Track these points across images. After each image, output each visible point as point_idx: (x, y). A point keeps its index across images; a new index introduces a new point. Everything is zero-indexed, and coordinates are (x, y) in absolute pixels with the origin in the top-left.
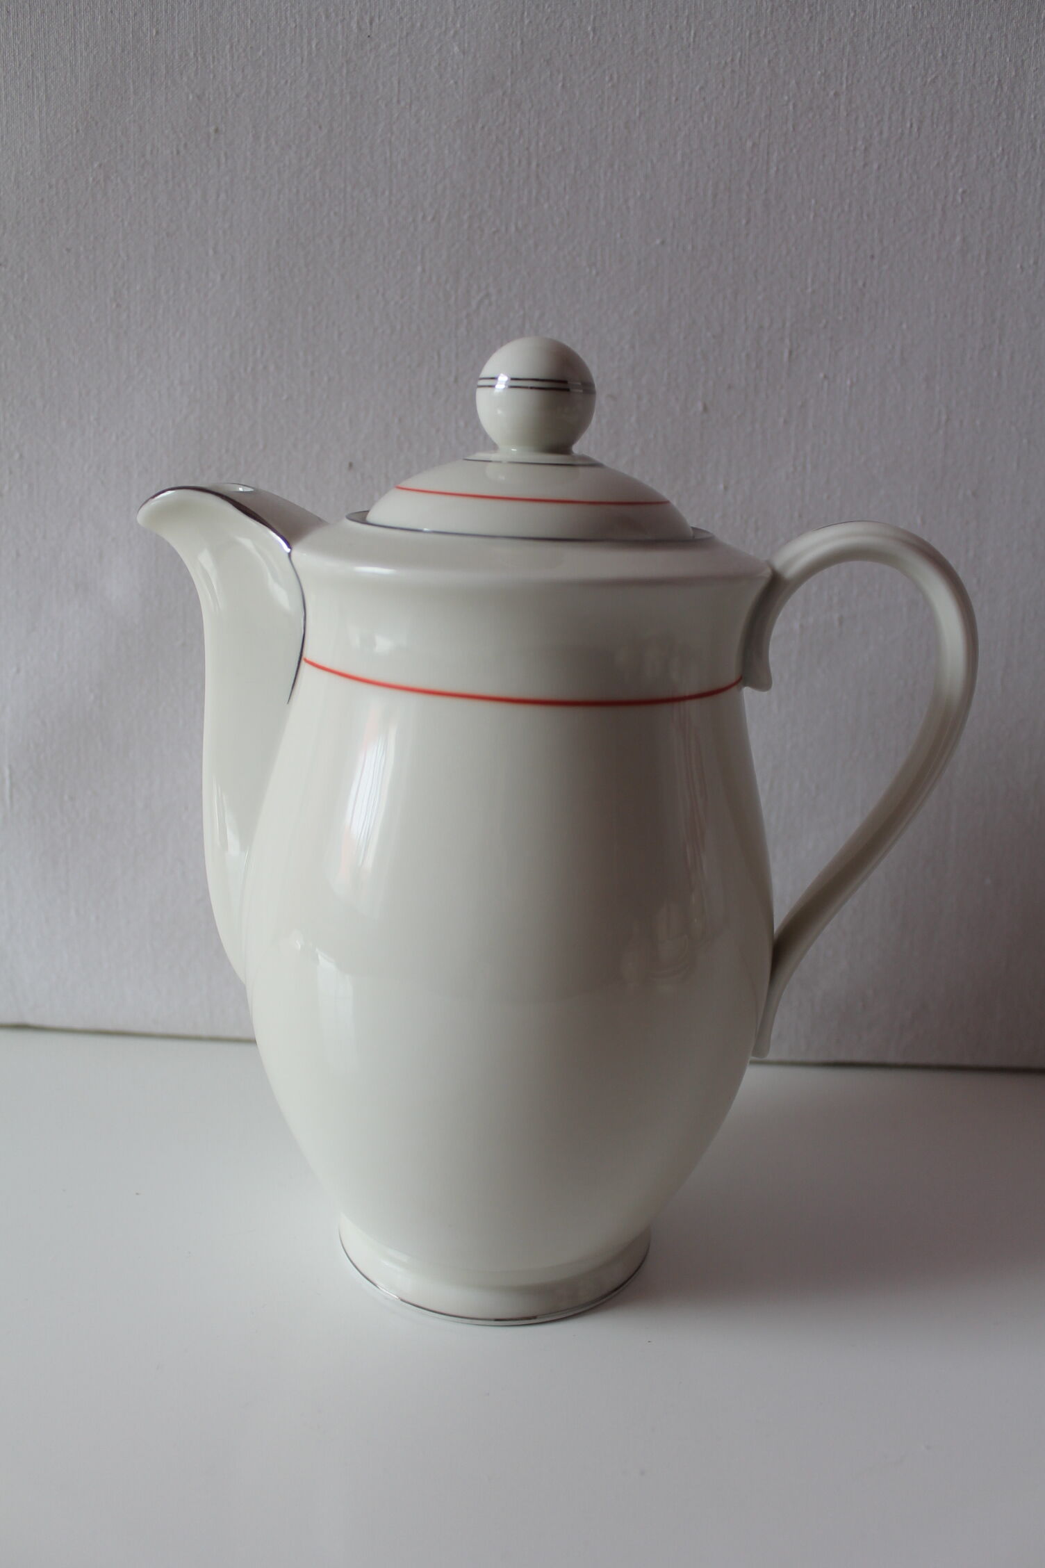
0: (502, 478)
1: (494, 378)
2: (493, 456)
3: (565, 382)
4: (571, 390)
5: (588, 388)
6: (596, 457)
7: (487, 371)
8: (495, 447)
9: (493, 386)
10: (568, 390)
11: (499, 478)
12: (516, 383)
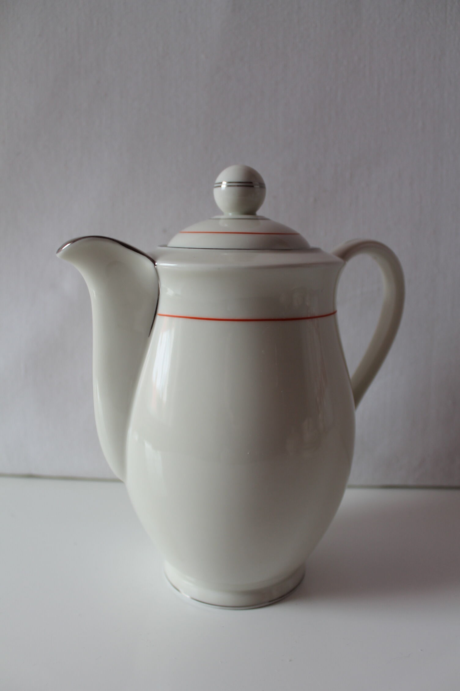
0: (226, 225)
1: (221, 183)
2: (222, 217)
3: (251, 183)
4: (255, 186)
5: (262, 186)
6: (267, 216)
7: (218, 180)
8: (222, 213)
9: (220, 186)
10: (253, 186)
11: (224, 225)
12: (230, 184)
